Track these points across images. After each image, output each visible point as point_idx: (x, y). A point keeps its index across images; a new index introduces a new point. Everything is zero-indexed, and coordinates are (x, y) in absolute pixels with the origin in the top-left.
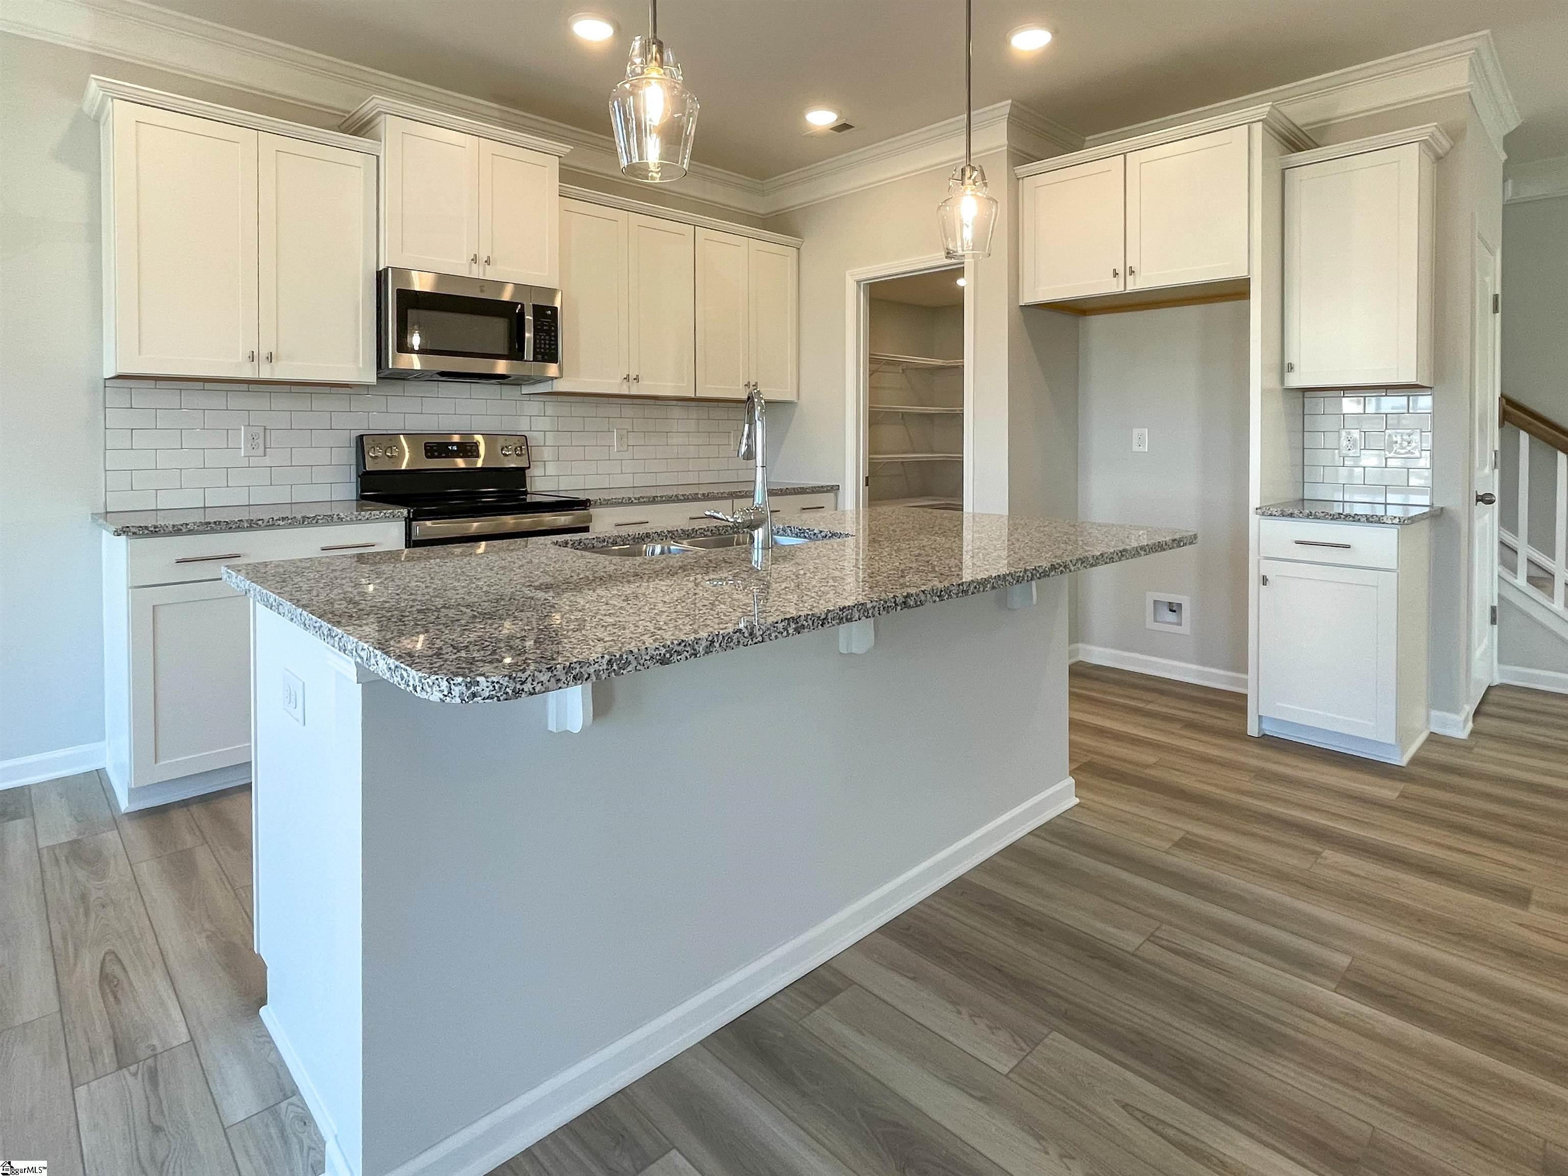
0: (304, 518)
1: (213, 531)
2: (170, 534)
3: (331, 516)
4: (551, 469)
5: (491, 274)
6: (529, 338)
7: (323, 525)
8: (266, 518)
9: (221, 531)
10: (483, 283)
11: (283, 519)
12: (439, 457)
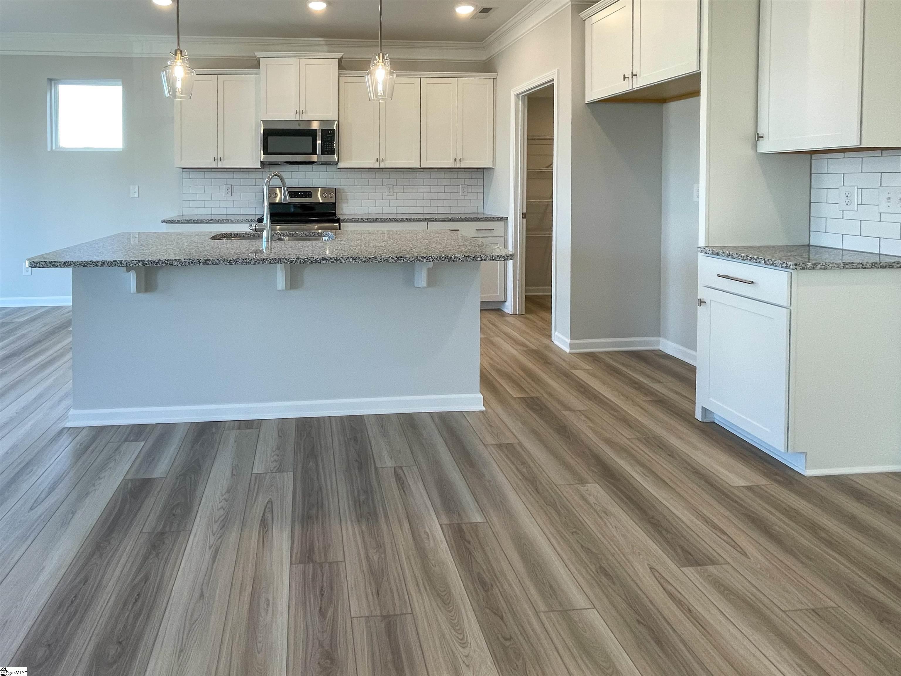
0: (219, 220)
1: (189, 223)
2: (176, 223)
3: (228, 220)
4: (351, 204)
5: (305, 118)
6: (319, 144)
7: (225, 223)
8: (206, 219)
9: (192, 223)
10: (299, 122)
11: (212, 220)
12: (294, 197)
